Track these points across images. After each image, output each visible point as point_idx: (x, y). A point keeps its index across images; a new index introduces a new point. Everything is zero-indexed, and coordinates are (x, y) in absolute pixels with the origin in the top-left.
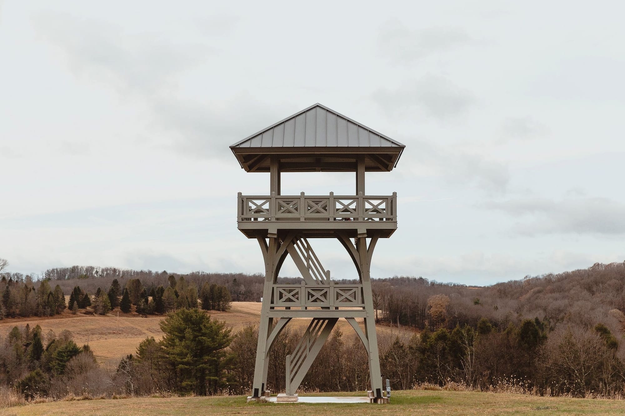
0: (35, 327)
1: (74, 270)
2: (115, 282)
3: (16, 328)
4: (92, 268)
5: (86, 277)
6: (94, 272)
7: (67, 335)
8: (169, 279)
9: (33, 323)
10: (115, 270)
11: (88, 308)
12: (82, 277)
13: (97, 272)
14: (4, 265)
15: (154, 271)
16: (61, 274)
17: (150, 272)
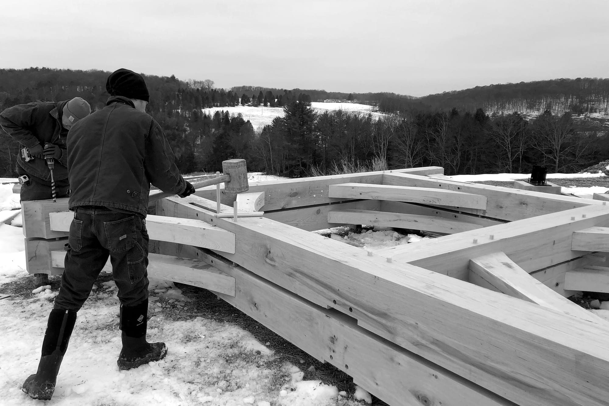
0: (226, 111)
1: (244, 87)
2: (261, 93)
3: (218, 112)
4: (251, 87)
5: (248, 90)
6: (252, 89)
7: (240, 114)
8: (284, 91)
9: (225, 109)
10: (261, 88)
11: (250, 103)
12: (247, 90)
13: (253, 89)
14: (212, 83)
15: (277, 89)
16: (238, 88)
17: (276, 89)
